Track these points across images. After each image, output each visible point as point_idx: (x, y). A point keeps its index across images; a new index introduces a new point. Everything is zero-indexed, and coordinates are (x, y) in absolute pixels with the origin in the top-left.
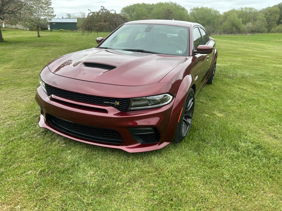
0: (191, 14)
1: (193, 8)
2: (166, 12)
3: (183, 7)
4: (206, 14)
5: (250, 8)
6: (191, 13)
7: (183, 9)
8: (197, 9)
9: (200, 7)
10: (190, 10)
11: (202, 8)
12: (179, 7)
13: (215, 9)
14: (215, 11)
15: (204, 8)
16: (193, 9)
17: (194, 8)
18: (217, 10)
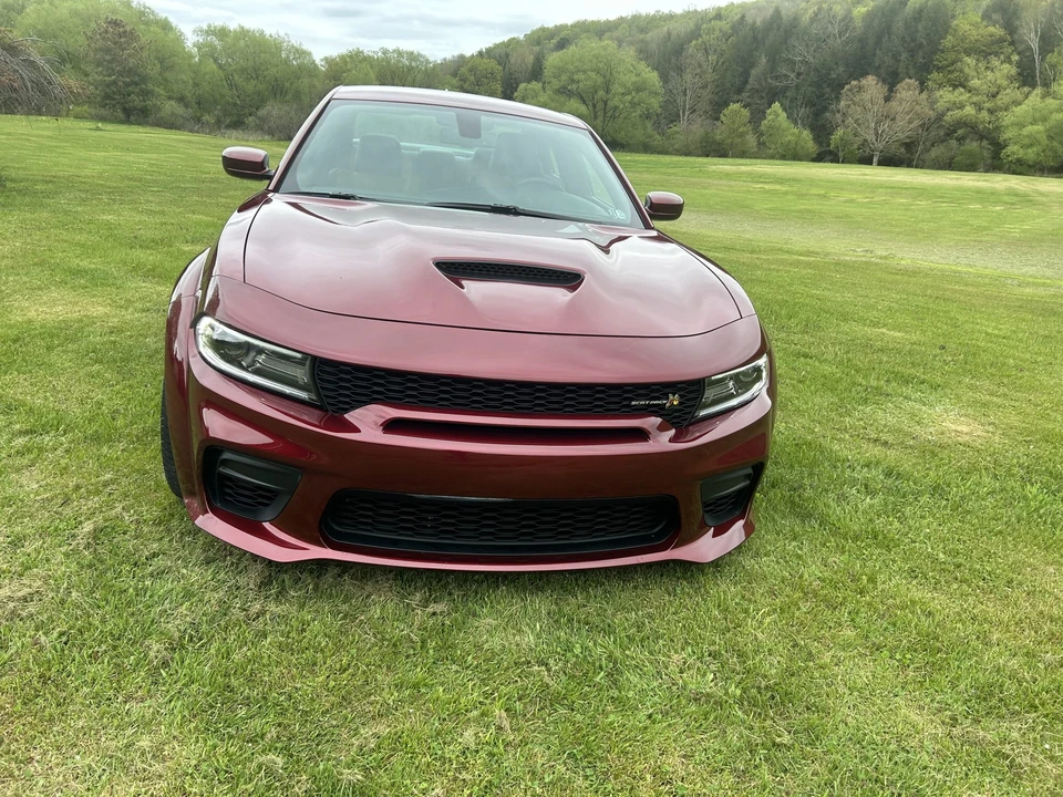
0: (199, 49)
1: (205, 27)
2: (107, 32)
3: (162, 15)
4: (263, 55)
5: (412, 53)
6: (199, 46)
7: (166, 26)
8: (222, 33)
9: (233, 26)
10: (194, 31)
11: (243, 33)
12: (142, 14)
13: (293, 41)
14: (297, 50)
15: (248, 31)
16: (207, 32)
17: (209, 26)
18: (305, 48)
